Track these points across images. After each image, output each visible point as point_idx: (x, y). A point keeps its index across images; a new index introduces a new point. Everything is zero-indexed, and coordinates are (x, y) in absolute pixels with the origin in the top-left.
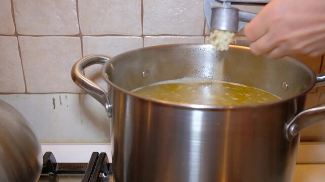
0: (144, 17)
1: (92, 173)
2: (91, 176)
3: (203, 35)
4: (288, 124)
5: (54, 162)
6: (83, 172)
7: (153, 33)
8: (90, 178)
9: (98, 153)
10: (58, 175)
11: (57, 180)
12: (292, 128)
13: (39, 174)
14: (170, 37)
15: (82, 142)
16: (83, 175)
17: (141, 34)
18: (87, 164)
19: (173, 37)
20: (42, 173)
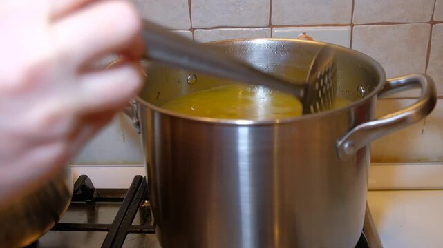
0: (192, 5)
1: (131, 201)
2: (130, 204)
3: (269, 26)
4: (340, 139)
5: (91, 188)
6: (121, 200)
7: (205, 26)
8: (129, 206)
9: (141, 176)
10: (97, 203)
11: (96, 208)
12: (346, 145)
13: (69, 202)
14: (225, 29)
15: (126, 163)
16: (121, 203)
17: (189, 28)
18: (127, 189)
19: (229, 29)
20: (72, 200)
